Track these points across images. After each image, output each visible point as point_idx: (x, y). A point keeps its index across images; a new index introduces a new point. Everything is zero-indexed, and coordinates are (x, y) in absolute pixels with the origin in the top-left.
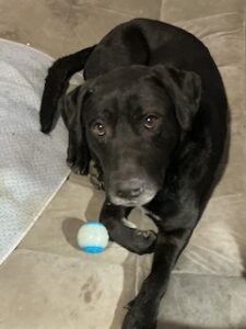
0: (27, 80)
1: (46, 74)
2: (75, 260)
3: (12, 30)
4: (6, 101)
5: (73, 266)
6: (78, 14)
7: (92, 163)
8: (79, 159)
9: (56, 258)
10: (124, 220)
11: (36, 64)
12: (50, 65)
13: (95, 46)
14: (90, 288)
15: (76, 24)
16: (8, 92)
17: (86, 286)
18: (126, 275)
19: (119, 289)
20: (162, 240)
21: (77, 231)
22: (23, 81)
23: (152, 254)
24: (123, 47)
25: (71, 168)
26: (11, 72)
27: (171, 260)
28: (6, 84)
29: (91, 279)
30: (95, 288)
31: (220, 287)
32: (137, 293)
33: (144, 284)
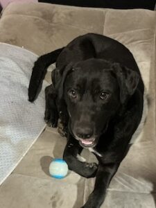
0: (22, 69)
1: (33, 65)
2: (47, 181)
3: (13, 38)
4: (8, 82)
5: (46, 185)
6: (53, 29)
7: (59, 120)
8: (51, 118)
9: (36, 180)
10: (78, 156)
11: (27, 59)
12: (36, 60)
13: (64, 48)
14: (56, 199)
15: (52, 35)
16: (10, 76)
17: (53, 198)
18: (78, 191)
19: (74, 199)
20: (100, 169)
21: (49, 165)
22: (19, 70)
23: (95, 178)
24: (80, 51)
25: (47, 123)
26: (12, 64)
27: (106, 181)
28: (8, 71)
29: (56, 193)
30: (59, 199)
31: (135, 200)
32: (85, 202)
33: (90, 197)
